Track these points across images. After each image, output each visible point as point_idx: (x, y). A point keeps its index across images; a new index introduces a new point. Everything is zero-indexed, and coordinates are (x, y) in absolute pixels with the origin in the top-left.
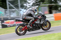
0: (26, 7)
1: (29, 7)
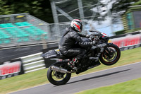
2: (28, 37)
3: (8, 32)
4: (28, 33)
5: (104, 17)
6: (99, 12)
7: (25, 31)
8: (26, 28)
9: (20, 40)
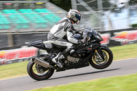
2: (45, 23)
3: (27, 18)
4: (46, 19)
5: (121, 9)
6: (117, 4)
7: (44, 17)
8: (45, 15)
9: (38, 26)
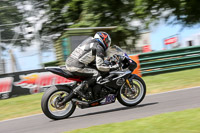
0: (22, 36)
1: (29, 36)
